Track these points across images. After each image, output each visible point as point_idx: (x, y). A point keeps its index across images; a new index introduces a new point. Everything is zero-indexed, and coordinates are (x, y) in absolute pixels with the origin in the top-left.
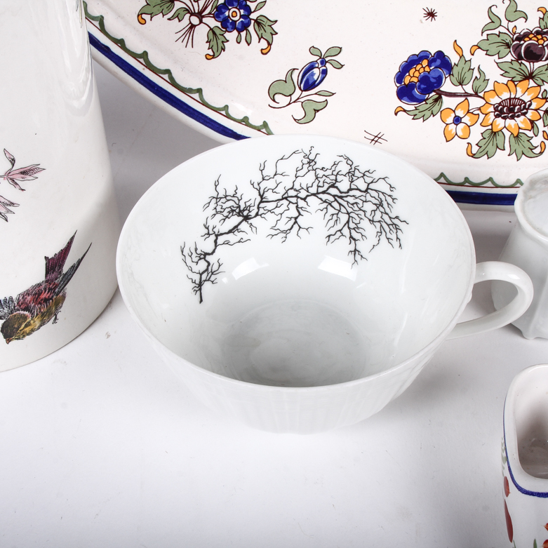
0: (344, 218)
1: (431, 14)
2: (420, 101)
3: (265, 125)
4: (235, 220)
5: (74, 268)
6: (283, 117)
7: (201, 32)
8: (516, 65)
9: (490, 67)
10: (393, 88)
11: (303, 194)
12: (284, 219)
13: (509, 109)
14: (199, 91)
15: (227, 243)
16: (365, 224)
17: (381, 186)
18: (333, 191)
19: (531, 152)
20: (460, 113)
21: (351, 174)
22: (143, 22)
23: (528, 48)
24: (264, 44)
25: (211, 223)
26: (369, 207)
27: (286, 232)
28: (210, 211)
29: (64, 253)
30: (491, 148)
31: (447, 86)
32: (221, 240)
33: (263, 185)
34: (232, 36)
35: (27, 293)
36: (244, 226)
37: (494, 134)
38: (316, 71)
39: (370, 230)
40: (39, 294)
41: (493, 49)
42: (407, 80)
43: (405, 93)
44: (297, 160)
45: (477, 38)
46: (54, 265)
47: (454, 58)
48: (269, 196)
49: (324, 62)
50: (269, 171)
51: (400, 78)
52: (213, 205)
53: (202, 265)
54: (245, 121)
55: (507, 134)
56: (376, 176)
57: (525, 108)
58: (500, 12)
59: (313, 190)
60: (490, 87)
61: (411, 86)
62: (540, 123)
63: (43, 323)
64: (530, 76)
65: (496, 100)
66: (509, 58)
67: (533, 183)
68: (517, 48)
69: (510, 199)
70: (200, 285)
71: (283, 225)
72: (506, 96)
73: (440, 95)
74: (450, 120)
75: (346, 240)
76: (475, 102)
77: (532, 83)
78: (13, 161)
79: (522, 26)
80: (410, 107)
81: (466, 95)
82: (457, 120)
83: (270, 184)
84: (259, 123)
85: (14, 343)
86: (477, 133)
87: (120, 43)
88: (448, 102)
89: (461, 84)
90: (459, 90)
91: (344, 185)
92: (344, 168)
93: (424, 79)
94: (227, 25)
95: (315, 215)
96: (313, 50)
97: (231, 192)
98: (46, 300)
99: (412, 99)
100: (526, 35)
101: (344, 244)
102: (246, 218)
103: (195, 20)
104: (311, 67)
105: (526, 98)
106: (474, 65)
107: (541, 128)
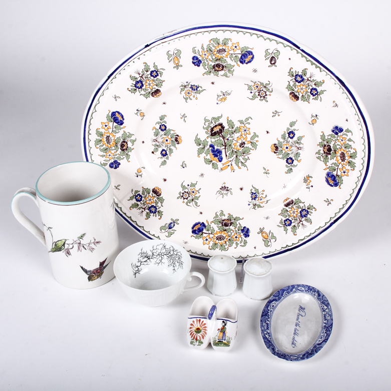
0: (172, 261)
1: (201, 213)
2: (197, 234)
3: (159, 237)
4: (146, 259)
5: (106, 266)
6: (163, 235)
7: (145, 213)
8: (222, 227)
9: (215, 227)
10: (191, 230)
11: (163, 254)
12: (158, 260)
13: (220, 238)
14: (143, 227)
15: (144, 264)
16: (176, 263)
17: (179, 254)
18: (169, 254)
19: (225, 249)
20: (207, 238)
21: (173, 250)
22: (131, 209)
23: (225, 223)
24: (160, 217)
25: (140, 259)
26: (177, 259)
27: (159, 263)
28: (140, 256)
29: (104, 262)
30: (215, 248)
31: (204, 231)
32: (142, 263)
33: (153, 251)
34: (152, 214)
35: (95, 270)
36: (148, 261)
37: (216, 244)
38: (172, 225)
39: (177, 264)
40: (97, 270)
41: (216, 223)
42: (194, 229)
43: (194, 232)
44: (161, 246)
45: (212, 220)
46: (102, 264)
47: (206, 224)
48: (155, 254)
49: (174, 223)
50: (155, 248)
51: (193, 228)
52: (140, 254)
53: (137, 269)
54: (154, 235)
55: (219, 244)
56: (178, 251)
57: (224, 238)
58: (218, 214)
59: (165, 254)
60: (215, 232)
61: (195, 230)
62: (227, 242)
63: (98, 278)
64: (225, 230)
65: (217, 236)
66: (220, 225)
67: (215, 256)
68: (222, 223)
69: (207, 260)
70: (136, 273)
71: (158, 262)
72: (219, 235)
73: (203, 233)
74: (205, 240)
75: (172, 266)
76: (211, 236)
77: (226, 232)
78: (95, 240)
79: (223, 218)
80: (195, 235)
81: (209, 234)
82: (207, 240)
83: (155, 251)
84: (157, 236)
85: (90, 282)
86: (211, 243)
87: (125, 214)
88: (204, 235)
89: (208, 231)
90: (207, 232)
91: (172, 253)
92: (172, 249)
93: (199, 229)
94: (151, 212)
95: (165, 259)
96: (172, 219)
97: (145, 252)
98: (99, 272)
99: (196, 233)
100: (224, 220)
101: (172, 268)
102: (149, 259)
103: (143, 210)
104: (171, 223)
105: (224, 236)
106: (211, 226)
107: (228, 244)
